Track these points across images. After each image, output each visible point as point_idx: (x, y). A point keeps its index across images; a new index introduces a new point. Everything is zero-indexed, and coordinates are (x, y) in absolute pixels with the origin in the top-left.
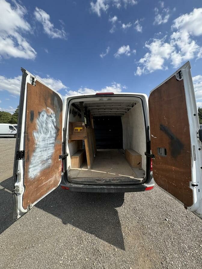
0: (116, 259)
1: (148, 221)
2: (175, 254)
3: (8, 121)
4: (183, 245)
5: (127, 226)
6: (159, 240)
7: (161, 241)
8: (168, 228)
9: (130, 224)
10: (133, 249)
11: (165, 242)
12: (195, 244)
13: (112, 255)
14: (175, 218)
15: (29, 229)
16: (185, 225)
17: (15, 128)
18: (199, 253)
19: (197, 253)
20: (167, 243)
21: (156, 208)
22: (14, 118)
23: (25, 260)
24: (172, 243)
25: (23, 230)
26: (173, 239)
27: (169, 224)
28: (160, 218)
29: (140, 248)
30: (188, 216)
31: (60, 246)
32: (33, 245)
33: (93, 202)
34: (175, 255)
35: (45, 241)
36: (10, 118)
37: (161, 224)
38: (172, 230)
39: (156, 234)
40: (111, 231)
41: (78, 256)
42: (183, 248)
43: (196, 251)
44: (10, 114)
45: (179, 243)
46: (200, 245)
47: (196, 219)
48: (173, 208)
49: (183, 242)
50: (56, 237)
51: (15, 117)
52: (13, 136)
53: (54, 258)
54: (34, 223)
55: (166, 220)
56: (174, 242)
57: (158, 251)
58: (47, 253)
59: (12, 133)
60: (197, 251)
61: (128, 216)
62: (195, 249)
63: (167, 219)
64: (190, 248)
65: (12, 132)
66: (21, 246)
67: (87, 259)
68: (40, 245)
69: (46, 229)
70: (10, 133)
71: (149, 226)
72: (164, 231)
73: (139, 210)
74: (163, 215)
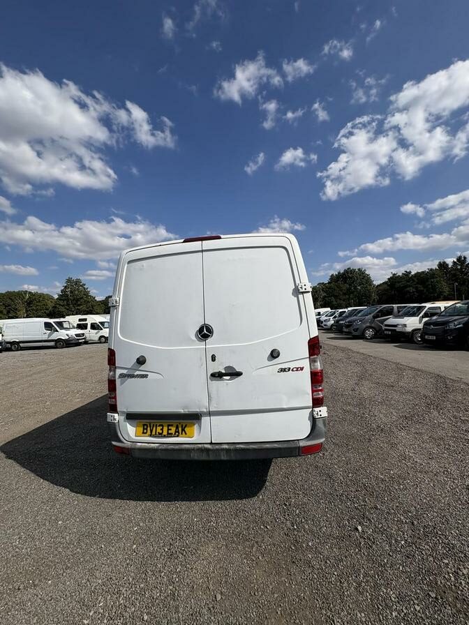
0: (213, 618)
1: (312, 531)
2: (360, 612)
3: (45, 313)
4: (385, 591)
5: (257, 542)
6: (327, 578)
7: (333, 579)
8: (357, 550)
9: (267, 538)
10: (258, 597)
11: (341, 582)
12: (418, 591)
13: (205, 611)
14: (380, 526)
15: (36, 545)
16: (403, 542)
17: (56, 327)
18: (423, 613)
19: (419, 612)
20: (345, 584)
21: (341, 500)
22: (58, 306)
23: (9, 613)
24: (360, 585)
25: (23, 549)
26: (364, 577)
27: (362, 540)
28: (344, 526)
29: (276, 595)
30: (416, 523)
31: (94, 585)
32: (37, 582)
33: (192, 487)
34: (359, 615)
35: (64, 574)
36: (50, 305)
37: (342, 538)
38: (366, 554)
39: (323, 563)
40: (217, 554)
41: (128, 610)
42: (384, 600)
43: (416, 606)
44: (52, 298)
45: (376, 586)
46: (430, 593)
47: (434, 528)
48: (382, 503)
49: (388, 584)
50: (90, 566)
51: (61, 303)
52: (52, 344)
53: (74, 611)
54: (49, 534)
55: (357, 529)
56: (363, 584)
57: (319, 604)
58: (62, 599)
59: (50, 339)
60: (418, 608)
61: (267, 518)
62: (416, 602)
63: (359, 528)
64: (401, 598)
65: (50, 335)
66: (9, 583)
67: (146, 618)
68: (50, 582)
69: (72, 546)
70: (45, 337)
71: (310, 544)
72: (346, 557)
73: (297, 506)
74: (352, 518)
